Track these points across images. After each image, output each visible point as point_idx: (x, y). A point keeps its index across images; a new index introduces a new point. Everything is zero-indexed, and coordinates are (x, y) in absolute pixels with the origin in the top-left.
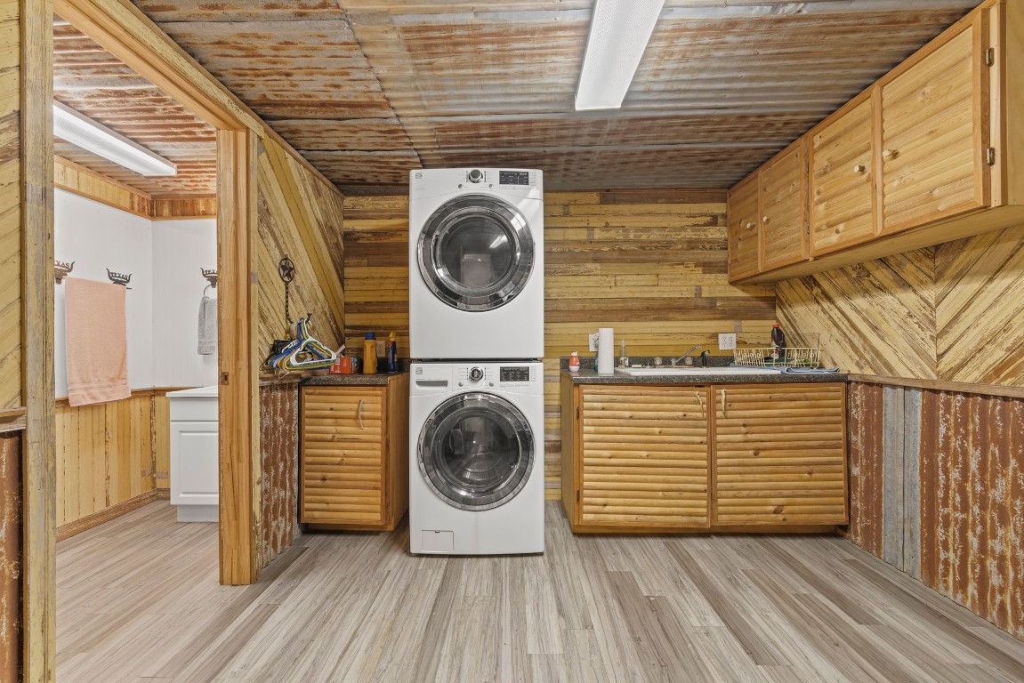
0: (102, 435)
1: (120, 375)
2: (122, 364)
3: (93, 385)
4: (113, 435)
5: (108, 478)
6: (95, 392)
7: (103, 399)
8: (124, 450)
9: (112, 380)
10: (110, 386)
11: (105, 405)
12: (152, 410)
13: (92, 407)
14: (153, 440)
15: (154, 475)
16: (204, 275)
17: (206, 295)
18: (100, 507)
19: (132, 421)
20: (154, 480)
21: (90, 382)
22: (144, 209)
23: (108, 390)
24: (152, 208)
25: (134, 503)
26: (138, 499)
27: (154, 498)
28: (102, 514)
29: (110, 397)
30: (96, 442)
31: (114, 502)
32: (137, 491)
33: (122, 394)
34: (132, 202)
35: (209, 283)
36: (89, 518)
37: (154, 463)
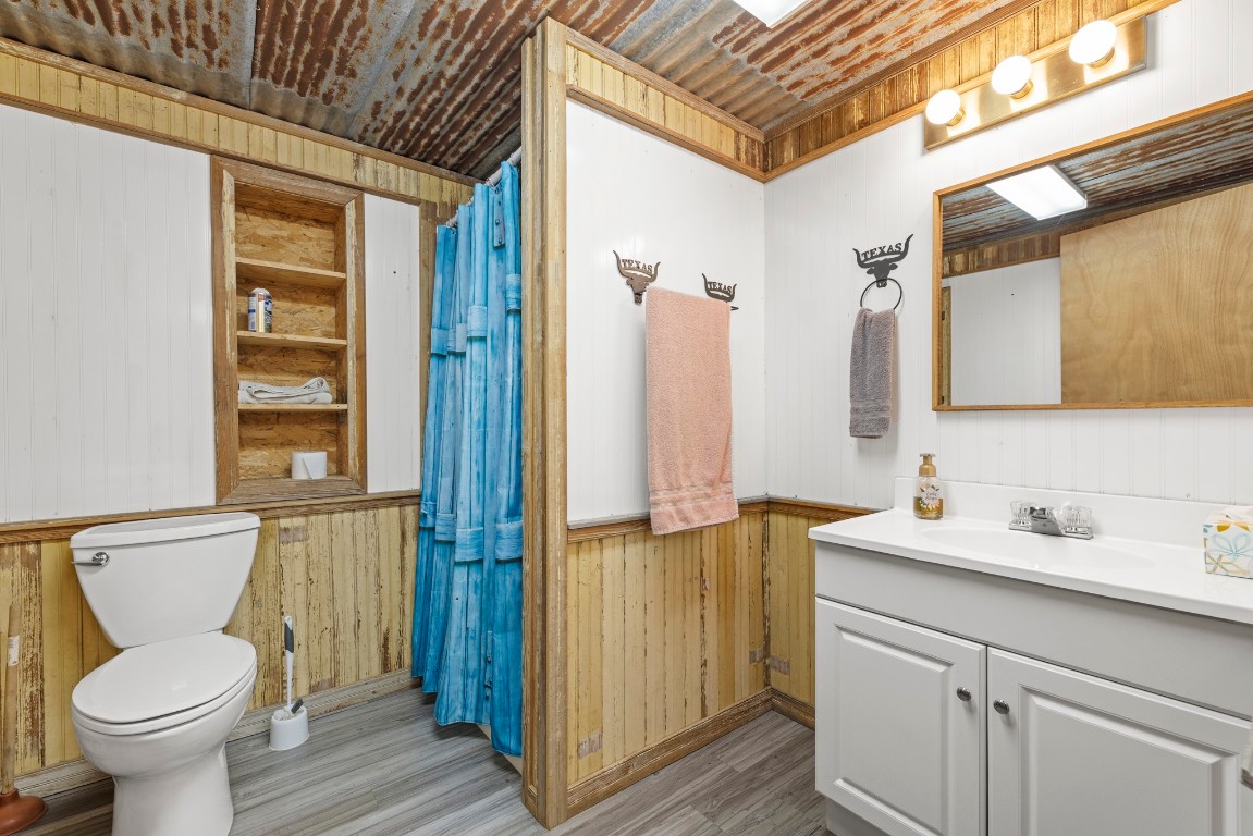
0: (697, 583)
1: (722, 478)
2: (725, 454)
3: (684, 493)
4: (711, 584)
5: (704, 664)
6: (687, 506)
7: (697, 522)
8: (726, 614)
9: (711, 484)
10: (708, 496)
11: (701, 530)
12: (765, 539)
13: (683, 534)
14: (766, 596)
15: (768, 661)
16: (861, 264)
17: (865, 306)
18: (694, 720)
19: (737, 558)
20: (767, 668)
21: (679, 488)
22: (754, 161)
23: (705, 503)
24: (765, 155)
25: (739, 713)
26: (745, 707)
27: (768, 705)
28: (696, 733)
29: (708, 518)
30: (688, 598)
31: (713, 712)
32: (744, 692)
33: (726, 513)
34: (738, 149)
35: (873, 278)
36: (678, 740)
37: (767, 638)
